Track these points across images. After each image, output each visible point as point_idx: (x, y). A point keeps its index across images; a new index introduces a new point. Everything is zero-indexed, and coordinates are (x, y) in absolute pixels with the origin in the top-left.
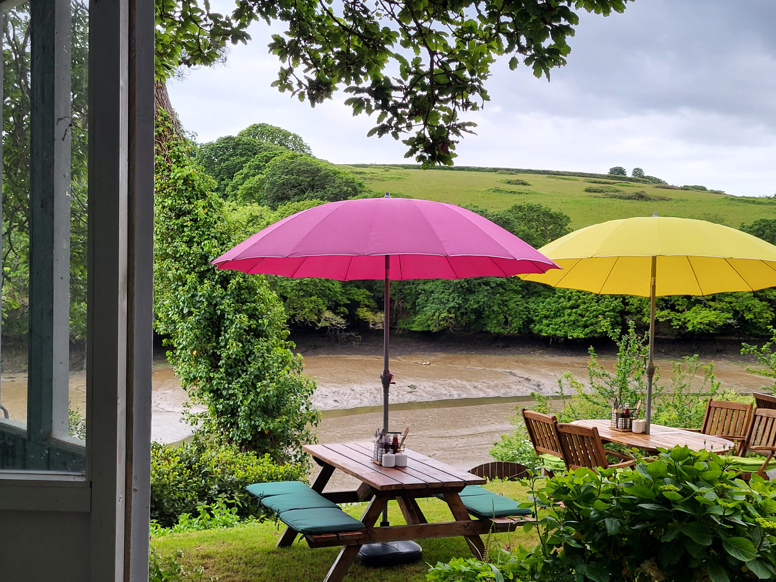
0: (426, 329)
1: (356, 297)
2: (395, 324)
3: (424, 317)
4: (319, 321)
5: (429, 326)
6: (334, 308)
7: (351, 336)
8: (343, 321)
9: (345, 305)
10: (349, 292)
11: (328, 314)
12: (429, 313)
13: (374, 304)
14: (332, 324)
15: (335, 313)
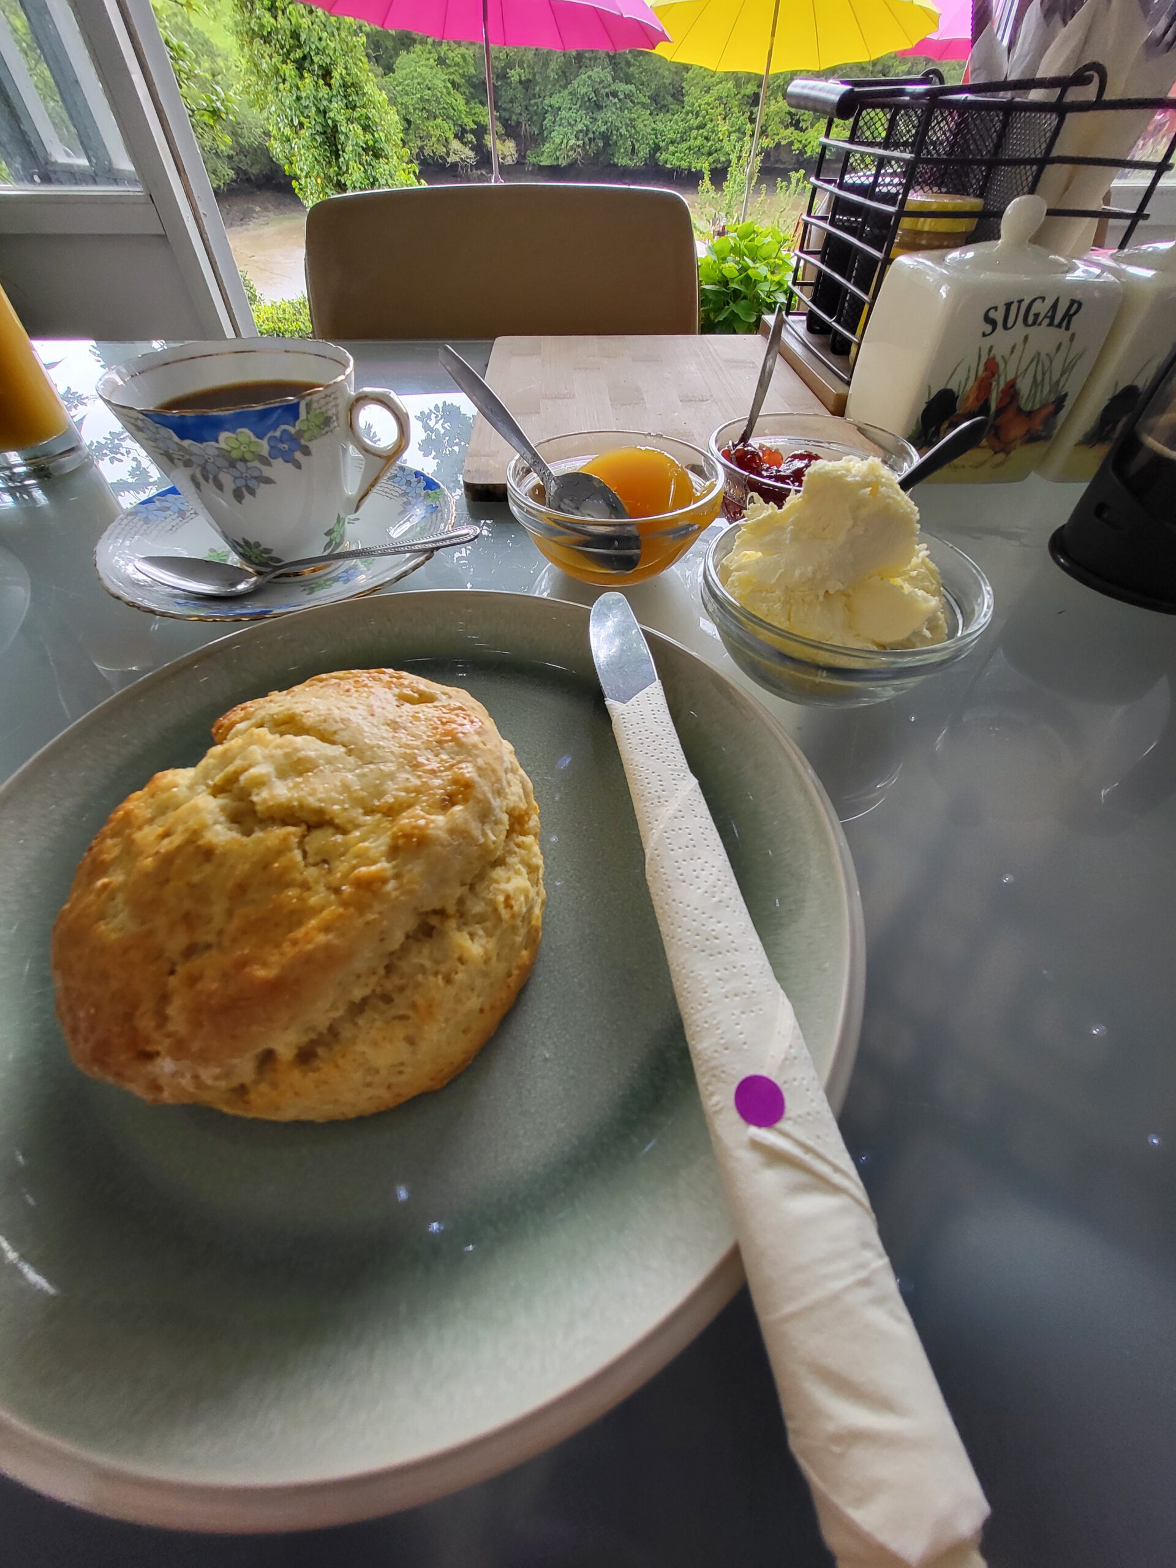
0: (555, 163)
1: (481, 118)
2: (524, 157)
3: (553, 147)
4: (448, 154)
5: (558, 158)
6: (460, 136)
7: (482, 174)
8: (471, 154)
9: (472, 131)
11: (455, 145)
12: (558, 141)
13: (500, 129)
14: (461, 159)
15: (462, 143)
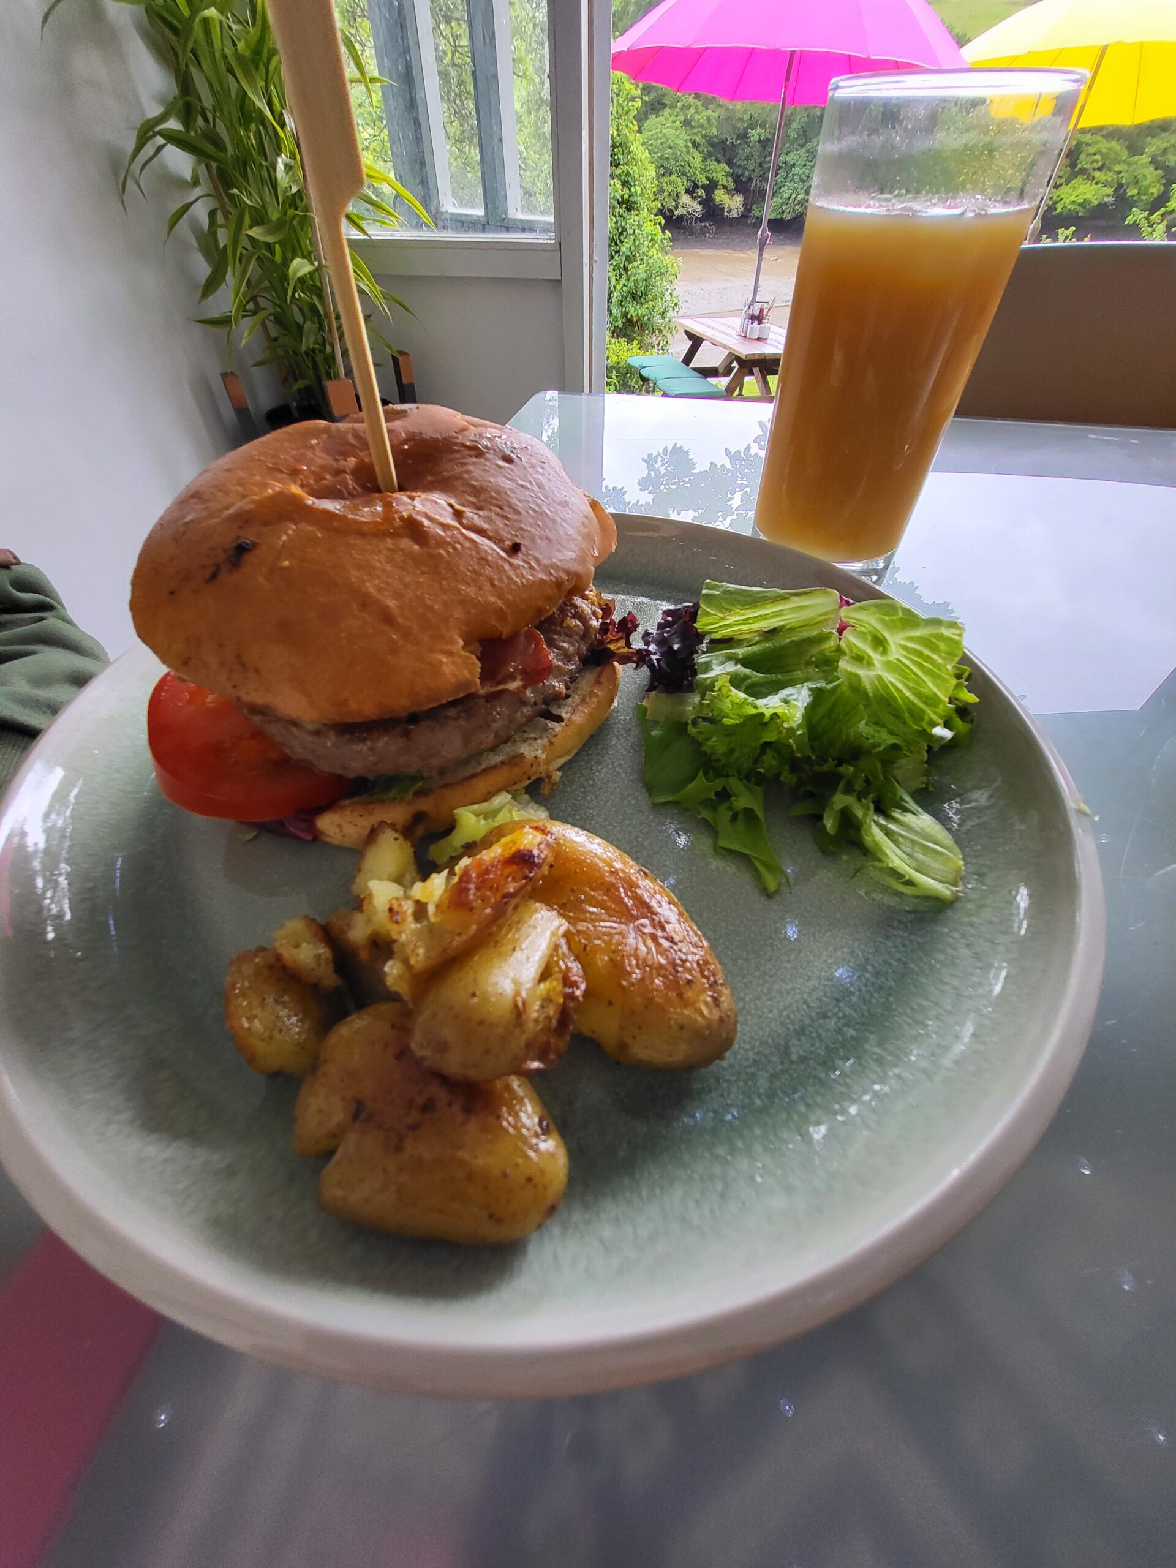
0: (779, 217)
1: (715, 175)
2: (749, 210)
3: (780, 201)
4: (676, 208)
5: (783, 212)
6: (690, 192)
7: (705, 226)
8: (699, 207)
10: (708, 168)
11: (685, 199)
12: (786, 195)
13: (731, 185)
14: (688, 212)
15: (692, 197)
